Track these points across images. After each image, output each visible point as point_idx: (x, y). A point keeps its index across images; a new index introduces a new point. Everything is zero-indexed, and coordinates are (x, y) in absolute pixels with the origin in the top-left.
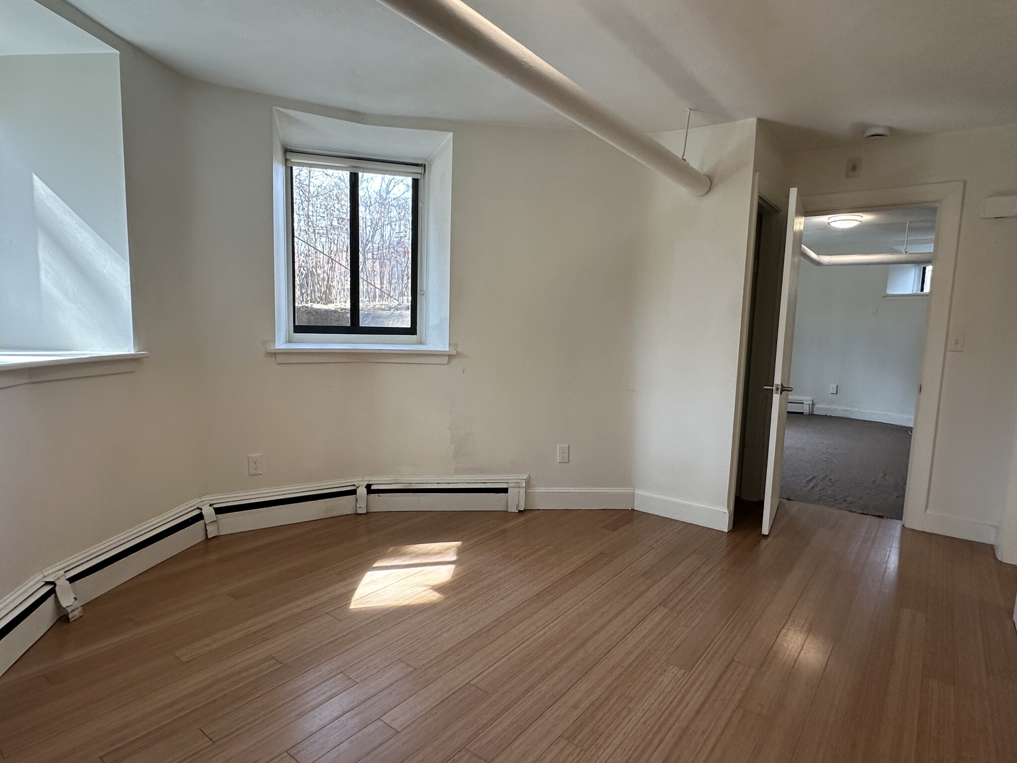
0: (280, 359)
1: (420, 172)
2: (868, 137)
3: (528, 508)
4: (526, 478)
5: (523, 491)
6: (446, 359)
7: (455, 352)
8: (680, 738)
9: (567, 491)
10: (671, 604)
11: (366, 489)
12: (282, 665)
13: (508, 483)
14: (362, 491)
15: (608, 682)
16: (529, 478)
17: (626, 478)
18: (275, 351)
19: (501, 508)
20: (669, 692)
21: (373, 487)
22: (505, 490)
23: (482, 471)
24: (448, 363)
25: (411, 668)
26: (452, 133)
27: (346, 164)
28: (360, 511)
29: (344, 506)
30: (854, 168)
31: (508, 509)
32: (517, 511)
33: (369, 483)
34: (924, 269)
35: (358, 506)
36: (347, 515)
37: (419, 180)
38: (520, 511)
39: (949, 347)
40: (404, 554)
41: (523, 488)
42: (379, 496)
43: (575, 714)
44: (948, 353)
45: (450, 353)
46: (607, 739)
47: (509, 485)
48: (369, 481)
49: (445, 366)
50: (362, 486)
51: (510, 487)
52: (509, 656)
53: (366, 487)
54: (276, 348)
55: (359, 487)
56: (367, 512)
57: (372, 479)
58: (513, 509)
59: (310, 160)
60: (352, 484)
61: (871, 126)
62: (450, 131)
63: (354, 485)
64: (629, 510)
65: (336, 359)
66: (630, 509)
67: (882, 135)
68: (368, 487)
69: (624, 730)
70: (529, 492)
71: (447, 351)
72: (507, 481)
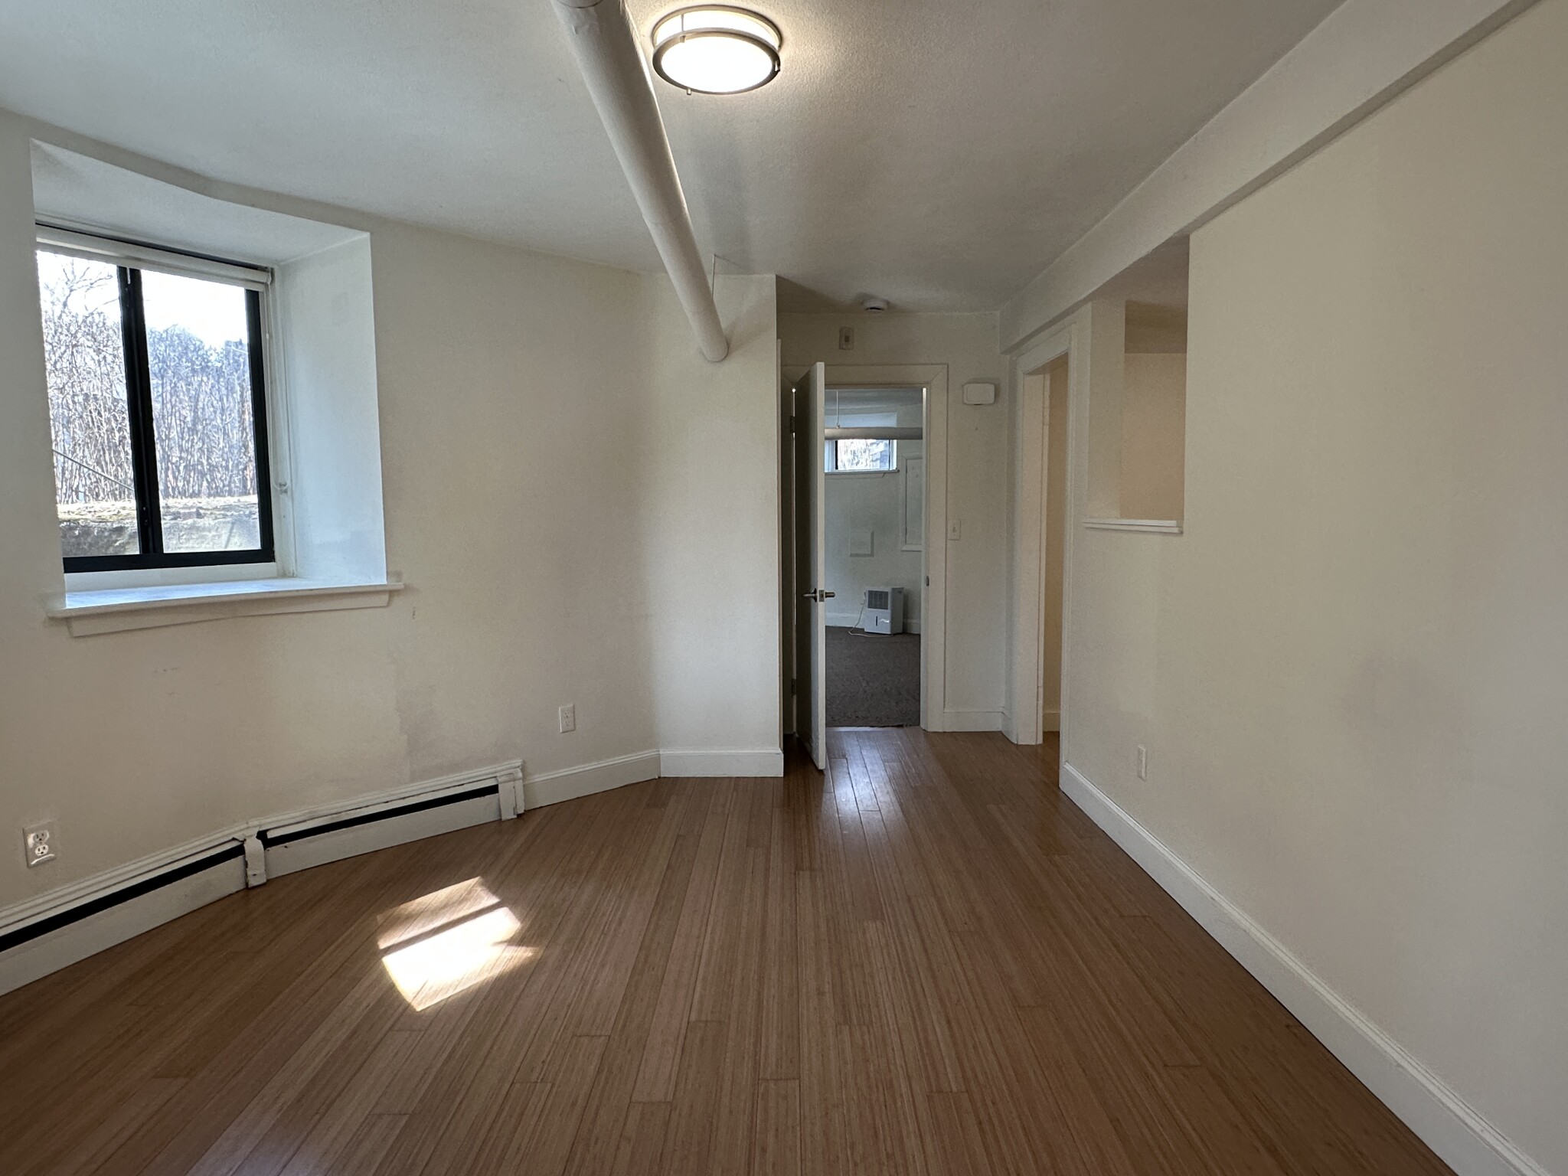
0: (78, 628)
1: (264, 281)
2: (868, 309)
3: (527, 809)
4: (520, 764)
5: (519, 784)
6: (386, 597)
7: (400, 585)
8: (934, 977)
9: (577, 771)
10: (806, 864)
11: (260, 841)
12: (407, 1116)
13: (496, 777)
14: (254, 846)
15: (826, 959)
16: (524, 762)
17: (647, 735)
18: (65, 615)
19: (490, 817)
20: (887, 945)
21: (270, 835)
22: (493, 790)
23: (454, 767)
24: (389, 604)
25: (602, 1038)
26: (368, 234)
27: (114, 252)
28: (253, 882)
29: (225, 879)
30: (847, 339)
31: (500, 815)
32: (516, 816)
33: (262, 829)
34: (836, 442)
35: (250, 873)
36: (230, 895)
37: (260, 295)
38: (519, 816)
39: (949, 537)
40: (410, 918)
41: (520, 779)
42: (286, 847)
43: (828, 998)
44: (948, 542)
45: (391, 588)
46: (878, 1006)
47: (500, 780)
48: (260, 826)
49: (383, 610)
50: (251, 836)
51: (501, 783)
52: (700, 977)
53: (258, 837)
54: (68, 607)
55: (245, 840)
56: (268, 880)
57: (263, 821)
58: (508, 815)
59: (70, 243)
60: (230, 838)
61: (870, 297)
62: (367, 231)
63: (234, 839)
64: (655, 779)
65: (189, 618)
66: (657, 777)
67: (879, 309)
68: (262, 835)
69: (884, 992)
70: (529, 784)
71: (385, 585)
72: (494, 775)
